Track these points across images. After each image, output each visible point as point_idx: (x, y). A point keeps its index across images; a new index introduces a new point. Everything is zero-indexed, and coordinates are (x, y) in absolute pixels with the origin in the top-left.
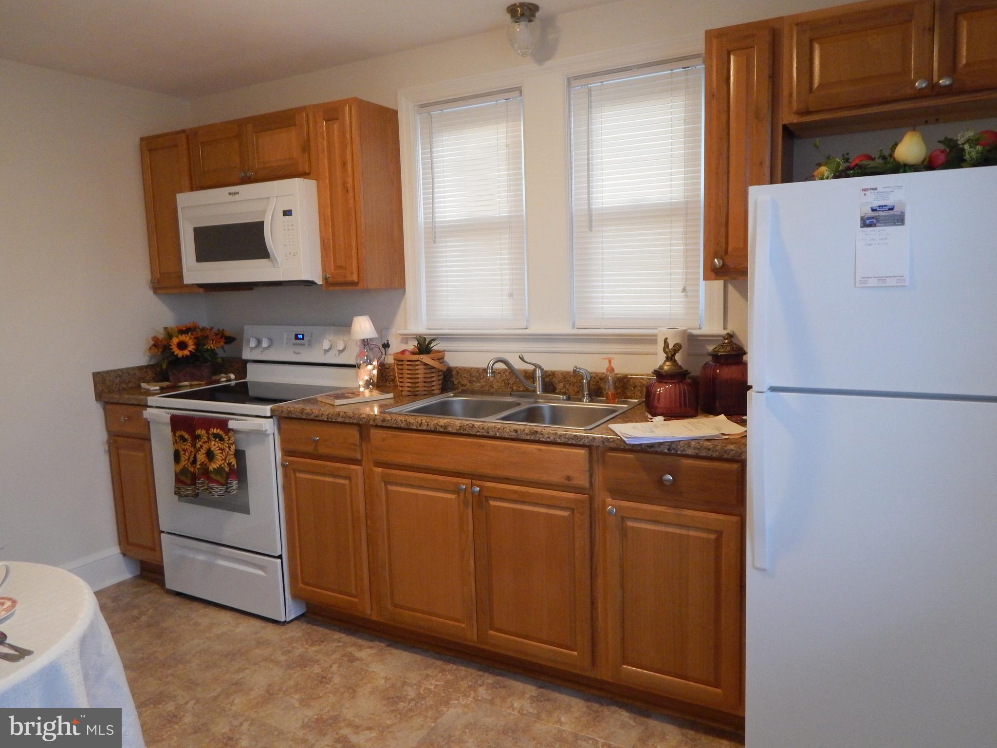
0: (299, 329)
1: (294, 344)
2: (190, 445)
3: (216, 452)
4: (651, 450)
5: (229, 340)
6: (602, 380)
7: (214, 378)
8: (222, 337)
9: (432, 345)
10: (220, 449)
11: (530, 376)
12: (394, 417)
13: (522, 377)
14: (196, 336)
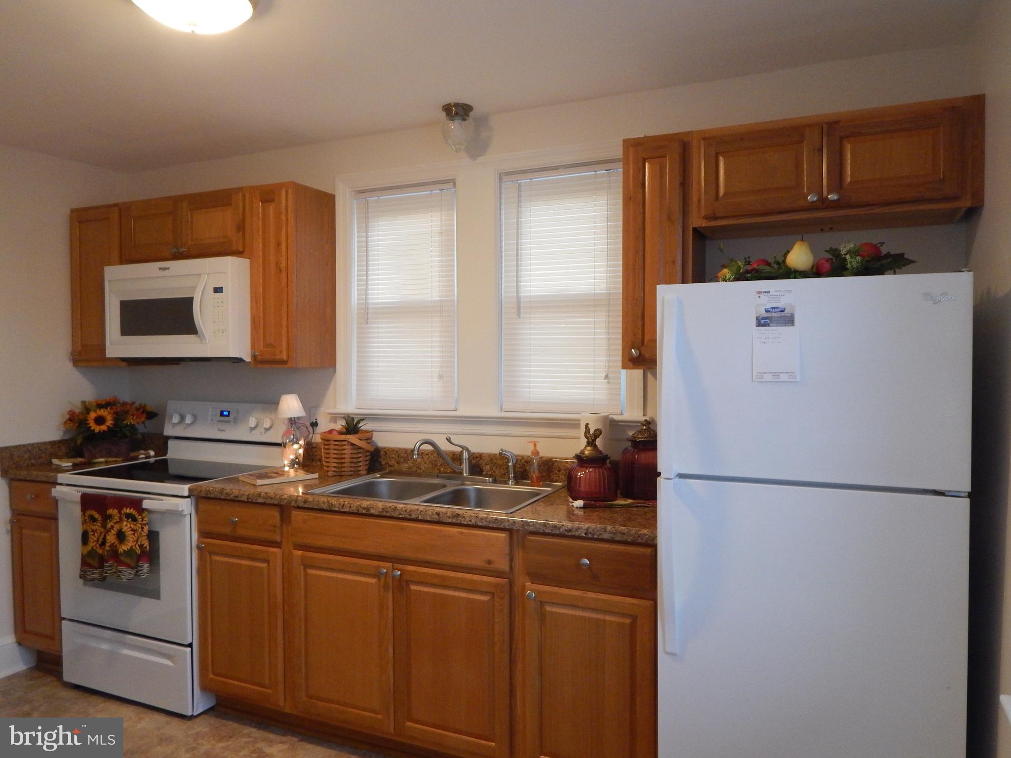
0: (226, 406)
1: (219, 421)
2: (100, 525)
3: (127, 534)
4: (569, 534)
5: (151, 415)
6: (527, 463)
7: (133, 454)
8: (143, 413)
9: (360, 425)
10: (132, 530)
11: (457, 458)
12: (317, 498)
13: (449, 460)
14: (115, 411)
